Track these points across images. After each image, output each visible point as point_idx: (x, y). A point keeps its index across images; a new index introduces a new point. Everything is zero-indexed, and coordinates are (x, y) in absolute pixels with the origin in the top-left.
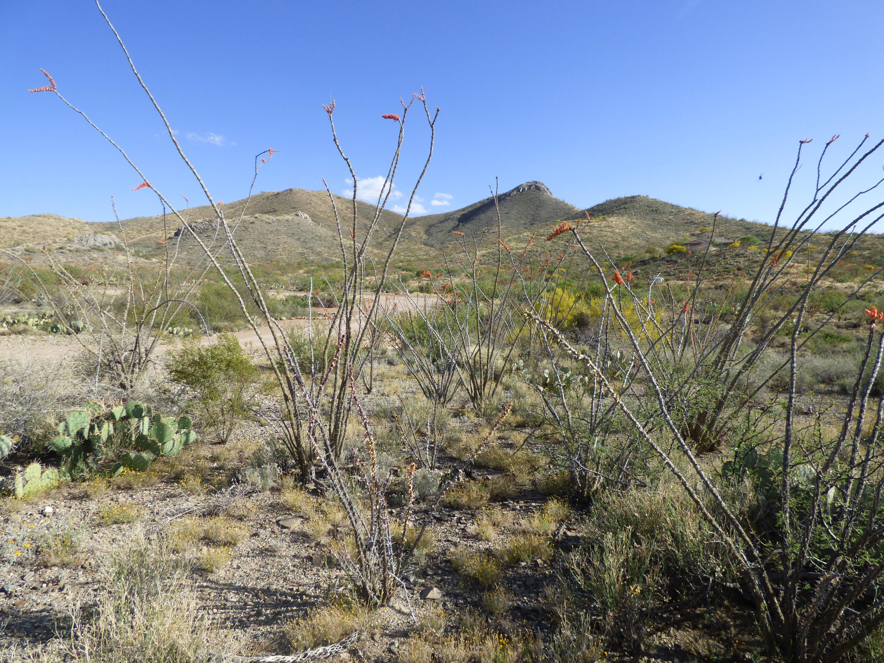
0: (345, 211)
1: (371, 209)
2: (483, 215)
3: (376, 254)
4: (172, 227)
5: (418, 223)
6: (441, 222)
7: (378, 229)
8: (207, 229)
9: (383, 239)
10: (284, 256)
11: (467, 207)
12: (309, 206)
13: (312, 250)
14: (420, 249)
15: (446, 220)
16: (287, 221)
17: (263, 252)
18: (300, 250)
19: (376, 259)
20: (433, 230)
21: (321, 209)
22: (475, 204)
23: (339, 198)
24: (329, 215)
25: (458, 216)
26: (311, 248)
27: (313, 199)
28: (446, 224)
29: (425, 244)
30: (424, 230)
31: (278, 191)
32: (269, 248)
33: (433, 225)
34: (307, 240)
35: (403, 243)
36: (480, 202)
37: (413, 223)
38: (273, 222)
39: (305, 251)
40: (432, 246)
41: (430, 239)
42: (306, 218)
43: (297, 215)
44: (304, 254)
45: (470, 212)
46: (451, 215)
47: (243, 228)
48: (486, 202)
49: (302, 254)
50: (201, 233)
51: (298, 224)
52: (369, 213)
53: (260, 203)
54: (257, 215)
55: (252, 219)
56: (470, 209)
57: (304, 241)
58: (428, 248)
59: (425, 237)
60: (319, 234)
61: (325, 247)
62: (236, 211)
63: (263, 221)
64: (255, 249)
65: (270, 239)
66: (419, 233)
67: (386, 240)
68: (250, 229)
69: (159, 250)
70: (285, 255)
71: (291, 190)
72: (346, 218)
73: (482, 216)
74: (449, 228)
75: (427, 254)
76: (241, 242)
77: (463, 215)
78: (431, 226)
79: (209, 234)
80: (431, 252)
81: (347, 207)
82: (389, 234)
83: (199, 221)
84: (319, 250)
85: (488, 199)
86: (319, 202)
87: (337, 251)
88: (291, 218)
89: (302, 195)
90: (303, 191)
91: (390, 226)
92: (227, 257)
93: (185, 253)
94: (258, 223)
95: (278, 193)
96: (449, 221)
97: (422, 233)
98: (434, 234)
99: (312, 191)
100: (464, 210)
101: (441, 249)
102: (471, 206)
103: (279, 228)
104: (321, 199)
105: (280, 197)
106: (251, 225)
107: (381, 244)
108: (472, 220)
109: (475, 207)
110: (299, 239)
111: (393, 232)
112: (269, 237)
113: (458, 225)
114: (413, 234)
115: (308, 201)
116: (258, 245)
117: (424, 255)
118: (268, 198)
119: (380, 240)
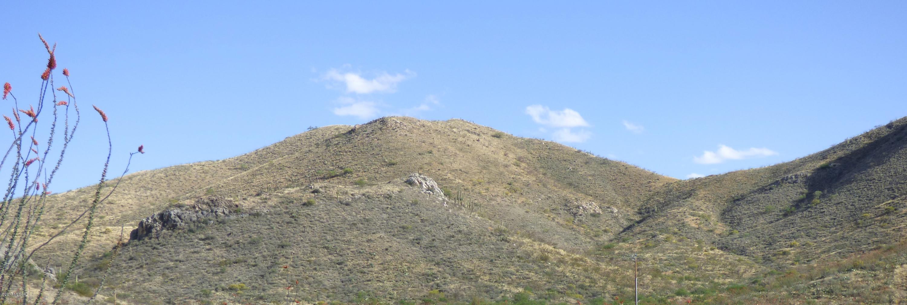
0: (514, 168)
1: (579, 161)
2: (878, 169)
3: (607, 275)
4: (107, 218)
5: (701, 193)
6: (762, 190)
7: (598, 210)
8: (205, 222)
9: (611, 235)
10: (388, 284)
11: (834, 149)
12: (427, 158)
13: (451, 267)
14: (712, 259)
15: (777, 183)
16: (388, 197)
17: (336, 274)
18: (422, 267)
19: (610, 287)
20: (743, 209)
21: (455, 166)
22: (854, 141)
23: (498, 136)
24: (475, 179)
25: (807, 171)
26: (449, 263)
27: (436, 142)
28: (777, 193)
29: (724, 248)
30: (719, 211)
31: (353, 126)
32: (350, 264)
33: (743, 197)
34: (437, 243)
35: (667, 245)
36: (867, 135)
37: (690, 194)
38: (355, 200)
39: (435, 269)
40: (742, 251)
41: (737, 234)
42: (431, 189)
43: (410, 183)
44: (434, 276)
45: (840, 159)
46: (788, 171)
47: (287, 218)
48: (885, 133)
49: (428, 277)
50: (191, 231)
51: (415, 203)
52: (574, 171)
53: (311, 156)
54: (317, 186)
55: (307, 196)
56: (840, 154)
57: (430, 247)
58: (732, 257)
59: (721, 228)
60: (464, 228)
61: (480, 259)
62: (254, 175)
63: (331, 198)
64: (317, 266)
65: (349, 242)
66: (706, 219)
67: (619, 238)
68: (303, 220)
69: (98, 273)
70: (389, 280)
71: (383, 121)
72: (516, 185)
73: (877, 172)
74: (786, 204)
75: (734, 273)
76: (284, 251)
77: (823, 168)
78: (736, 200)
79: (209, 232)
80: (743, 268)
81: (520, 159)
82: (626, 224)
83: (187, 202)
84: (467, 266)
85: (889, 126)
86: (452, 149)
87: (512, 269)
88: (396, 189)
89: (411, 131)
90: (411, 121)
91: (627, 203)
92: (254, 288)
93: (159, 279)
94: (319, 203)
95: (353, 131)
96: (785, 185)
97: (714, 218)
98: (745, 220)
99: (433, 122)
100: (823, 155)
101: (766, 260)
102: (842, 146)
103: (369, 215)
104: (455, 141)
105: (357, 139)
106: (306, 210)
107: (608, 248)
108: (850, 182)
109: (854, 148)
110: (417, 241)
111: (637, 218)
112: (348, 236)
113: (810, 197)
114: (691, 221)
115: (425, 147)
116: (324, 257)
117: (725, 276)
118: (328, 143)
119: (604, 238)
